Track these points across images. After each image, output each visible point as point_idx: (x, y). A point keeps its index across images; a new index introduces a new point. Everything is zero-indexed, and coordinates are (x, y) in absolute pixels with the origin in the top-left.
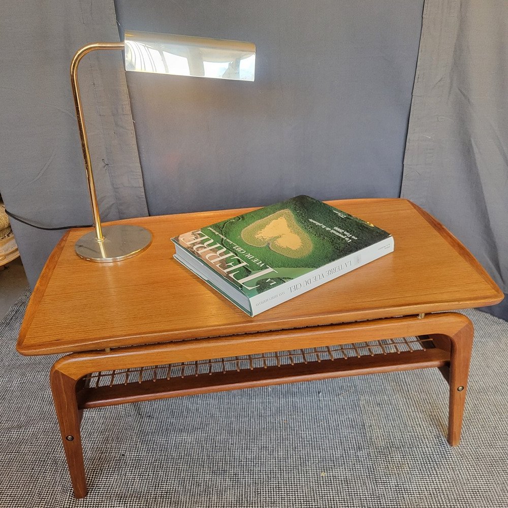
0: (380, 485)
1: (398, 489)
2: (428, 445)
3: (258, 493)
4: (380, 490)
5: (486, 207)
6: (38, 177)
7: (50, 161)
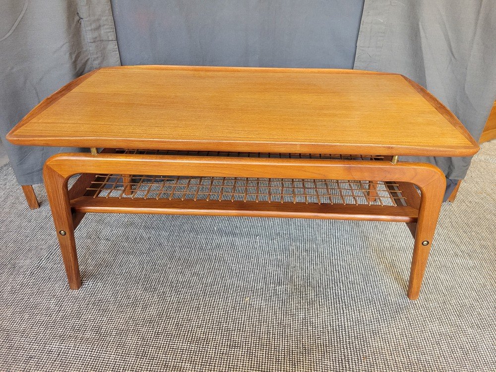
6: (9, 34)
7: (21, 16)
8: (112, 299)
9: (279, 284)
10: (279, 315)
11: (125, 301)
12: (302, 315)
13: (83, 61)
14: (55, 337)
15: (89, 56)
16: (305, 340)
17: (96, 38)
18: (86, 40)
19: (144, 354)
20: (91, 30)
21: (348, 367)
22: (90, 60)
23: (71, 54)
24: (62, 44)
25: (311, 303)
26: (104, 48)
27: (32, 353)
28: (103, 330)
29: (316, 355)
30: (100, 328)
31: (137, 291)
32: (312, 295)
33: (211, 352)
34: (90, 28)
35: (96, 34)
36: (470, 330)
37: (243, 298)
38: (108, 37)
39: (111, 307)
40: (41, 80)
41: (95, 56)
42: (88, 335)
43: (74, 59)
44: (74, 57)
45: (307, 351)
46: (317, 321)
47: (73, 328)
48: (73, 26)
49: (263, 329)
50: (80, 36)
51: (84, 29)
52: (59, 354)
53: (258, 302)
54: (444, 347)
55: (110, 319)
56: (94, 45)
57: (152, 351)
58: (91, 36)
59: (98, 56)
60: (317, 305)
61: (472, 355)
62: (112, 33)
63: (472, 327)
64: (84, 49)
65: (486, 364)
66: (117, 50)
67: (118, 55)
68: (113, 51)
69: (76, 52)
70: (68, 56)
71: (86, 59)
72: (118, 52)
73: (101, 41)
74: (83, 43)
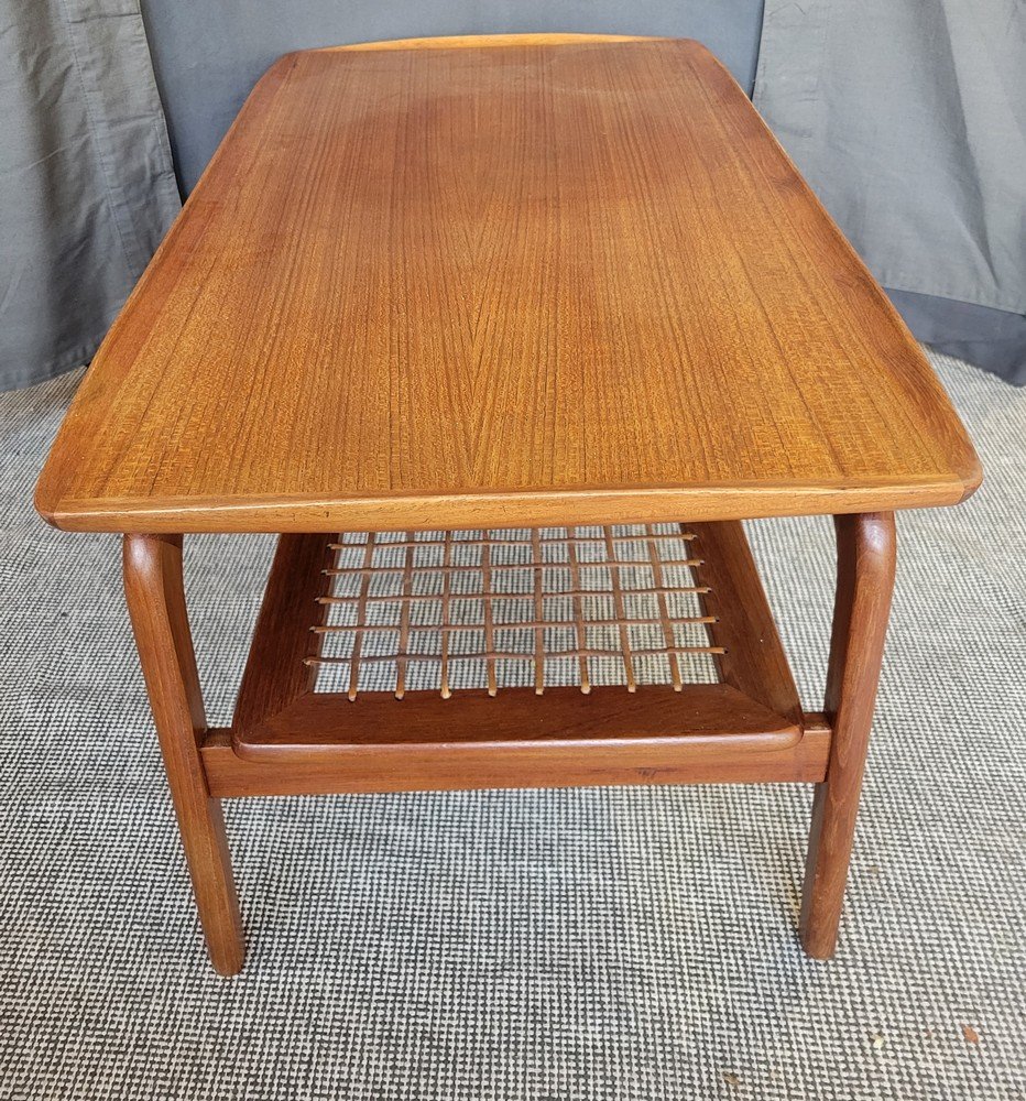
13: (57, 72)
14: (47, 786)
15: (72, 60)
17: (88, 9)
18: (64, 19)
19: (288, 811)
22: (75, 68)
23: (24, 55)
26: (110, 37)
38: (119, 6)
41: (88, 58)
42: (133, 775)
43: (31, 69)
44: (31, 61)
52: (65, 828)
56: (83, 29)
58: (74, 6)
59: (94, 57)
64: (59, 42)
66: (144, 38)
67: (146, 53)
68: (133, 43)
69: (38, 50)
70: (15, 60)
71: (63, 68)
72: (145, 44)
73: (100, 16)
74: (55, 27)
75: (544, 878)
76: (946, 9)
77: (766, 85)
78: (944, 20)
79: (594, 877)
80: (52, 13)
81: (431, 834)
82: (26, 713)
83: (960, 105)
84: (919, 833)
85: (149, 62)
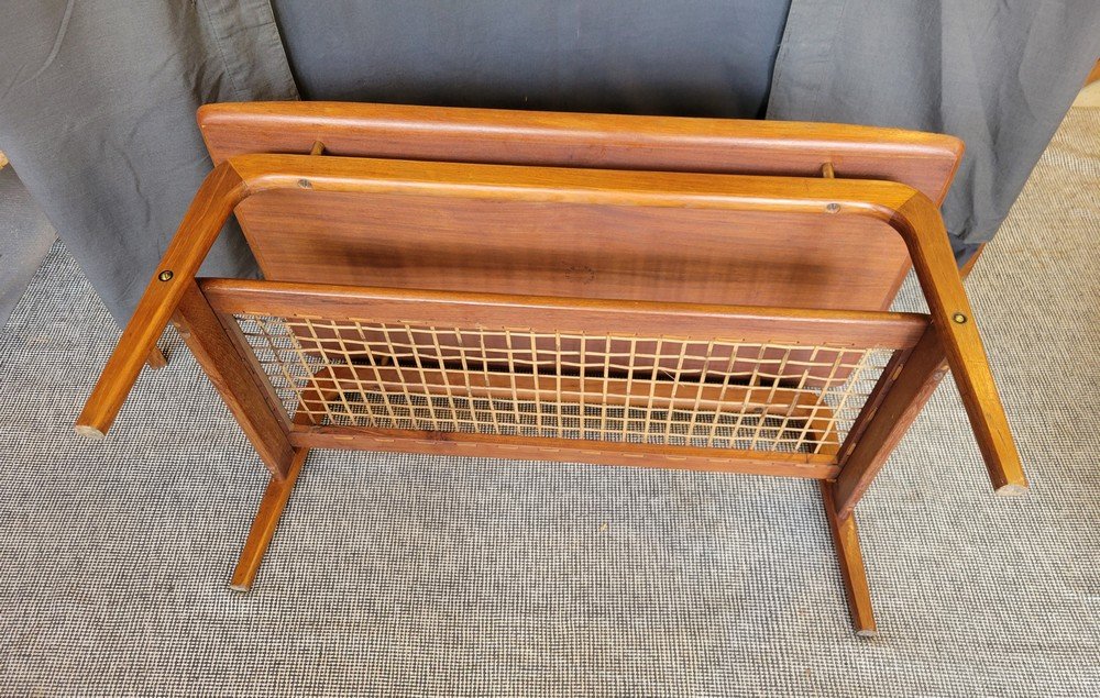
0: (678, 554)
1: (705, 561)
2: (762, 492)
3: (491, 560)
4: (677, 561)
5: (940, 71)
6: (53, 56)
7: (68, 12)
8: (375, 550)
9: (655, 493)
10: (661, 554)
11: (397, 551)
12: (698, 549)
13: (213, 81)
14: (302, 625)
15: (224, 68)
16: (707, 592)
17: (232, 26)
18: (213, 36)
19: (457, 641)
20: (221, 11)
21: (776, 629)
22: (226, 75)
23: (186, 76)
24: (166, 59)
25: (712, 525)
26: (251, 44)
27: (277, 657)
28: (378, 606)
29: (727, 616)
30: (371, 603)
31: (413, 531)
32: (711, 510)
33: (561, 626)
34: (217, 10)
35: (231, 18)
36: (969, 549)
37: (597, 527)
38: (257, 19)
39: (378, 564)
40: (132, 135)
41: (236, 65)
42: (356, 616)
43: (193, 86)
44: (193, 78)
45: (711, 610)
46: (724, 557)
47: (327, 607)
48: (182, 13)
49: (639, 579)
50: (199, 31)
51: (205, 14)
52: (321, 654)
53: (622, 532)
54: (926, 581)
55: (383, 586)
56: (230, 42)
57: (467, 633)
58: (220, 26)
59: (240, 63)
60: (721, 529)
61: (968, 592)
62: (264, 8)
63: (973, 542)
64: (211, 56)
65: (988, 603)
66: (279, 40)
67: (282, 53)
68: (271, 46)
69: (197, 68)
70: (180, 82)
71: (217, 77)
72: (281, 46)
73: (242, 30)
74: (207, 44)
75: (616, 682)
76: (943, 5)
77: (788, 50)
78: (940, 13)
79: (645, 681)
80: (203, 33)
81: (546, 655)
82: (278, 572)
83: (940, 82)
84: (837, 647)
85: (285, 60)
